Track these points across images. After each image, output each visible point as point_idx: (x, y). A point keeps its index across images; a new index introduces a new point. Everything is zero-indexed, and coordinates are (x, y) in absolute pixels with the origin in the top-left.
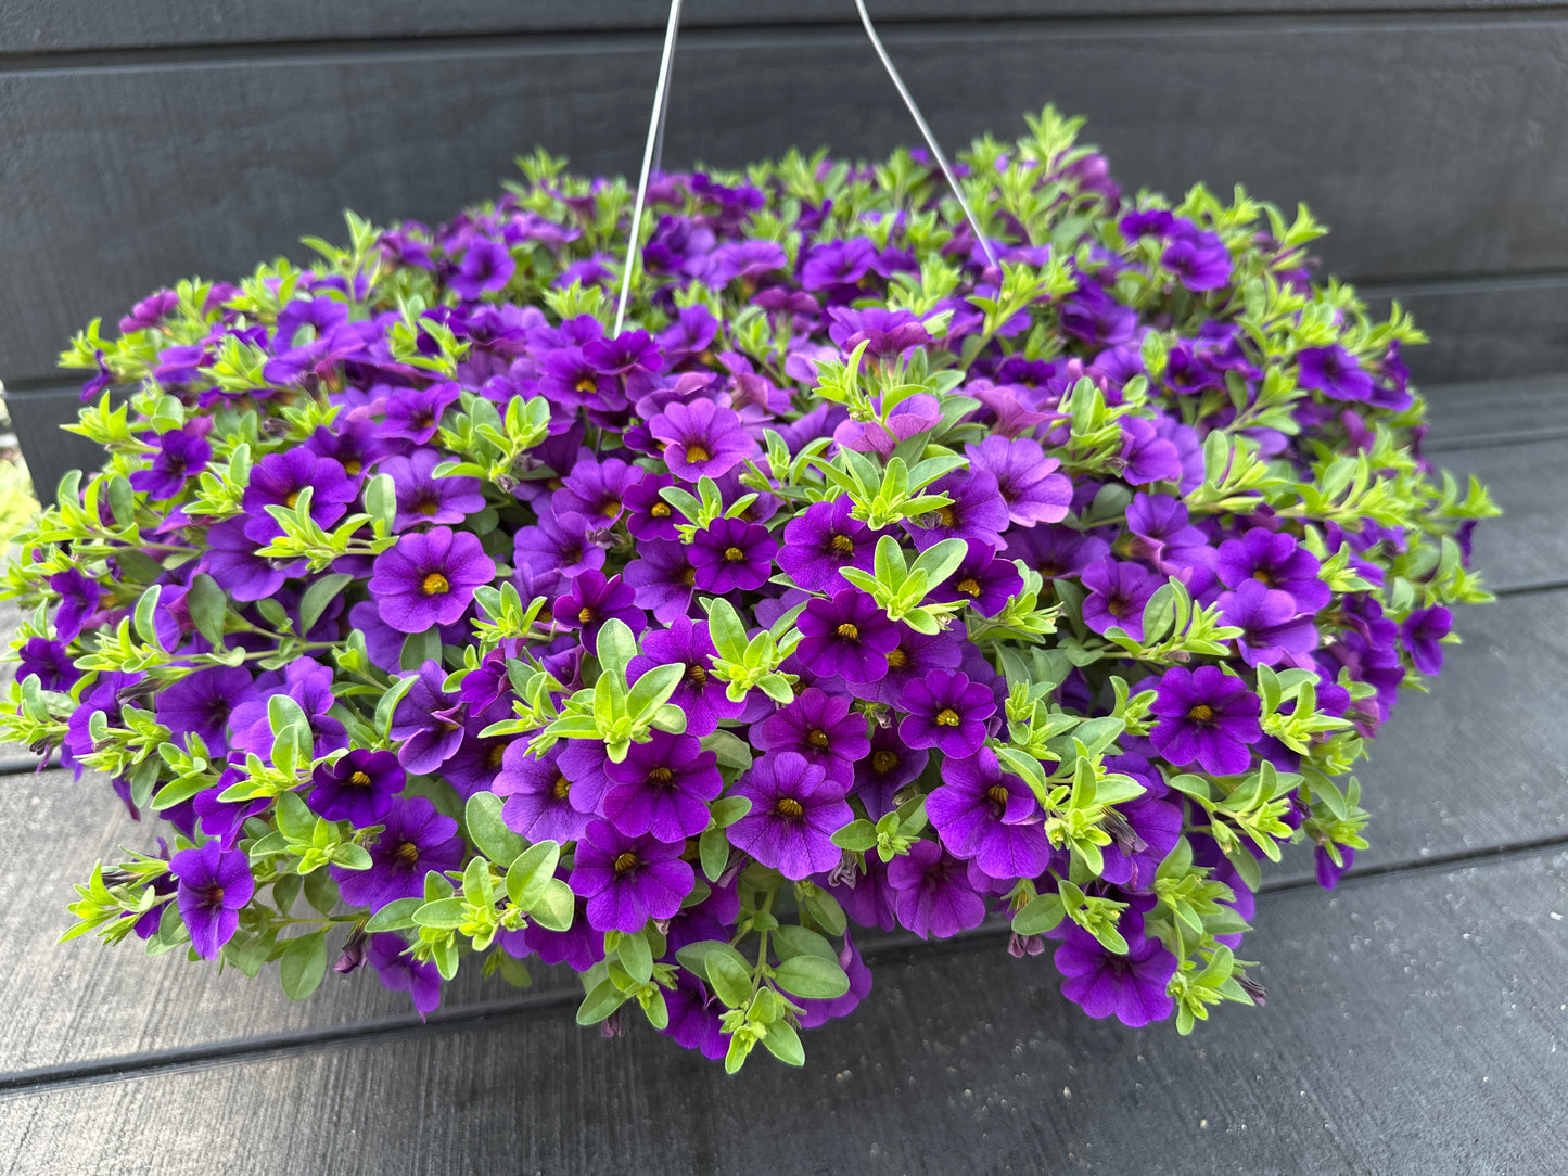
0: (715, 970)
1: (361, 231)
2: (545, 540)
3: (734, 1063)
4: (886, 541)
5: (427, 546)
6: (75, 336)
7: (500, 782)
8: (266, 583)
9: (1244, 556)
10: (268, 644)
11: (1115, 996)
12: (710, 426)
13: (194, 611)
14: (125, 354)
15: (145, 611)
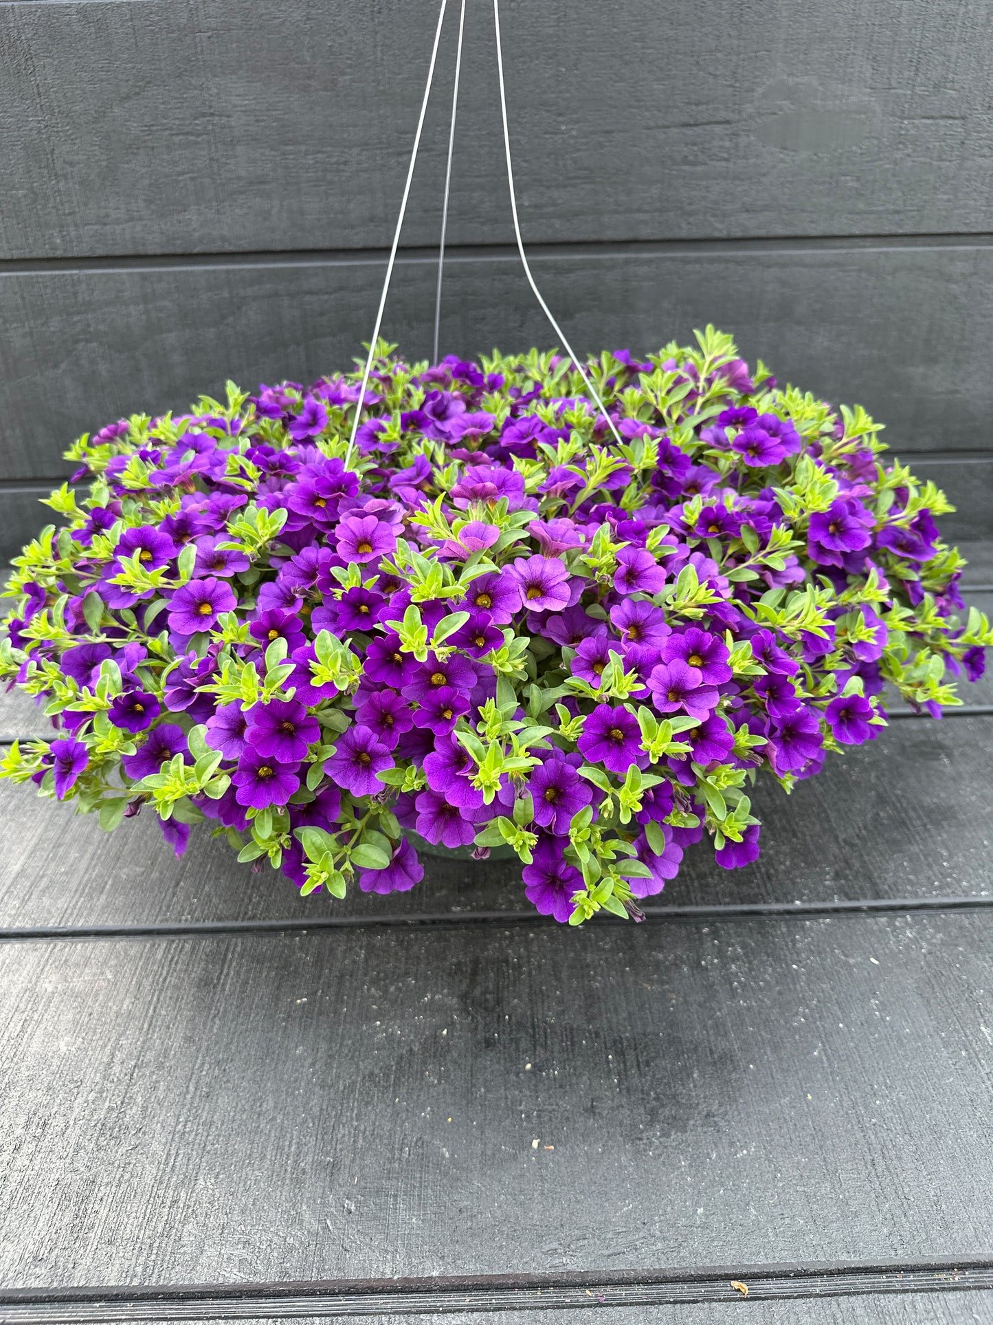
0: (308, 840)
1: (234, 392)
2: (278, 591)
3: (306, 890)
4: (413, 608)
5: (203, 588)
6: (74, 443)
7: (212, 721)
8: (128, 601)
9: (684, 645)
10: (123, 634)
11: (555, 902)
12: (373, 532)
13: (86, 612)
14: (97, 459)
15: (58, 609)
